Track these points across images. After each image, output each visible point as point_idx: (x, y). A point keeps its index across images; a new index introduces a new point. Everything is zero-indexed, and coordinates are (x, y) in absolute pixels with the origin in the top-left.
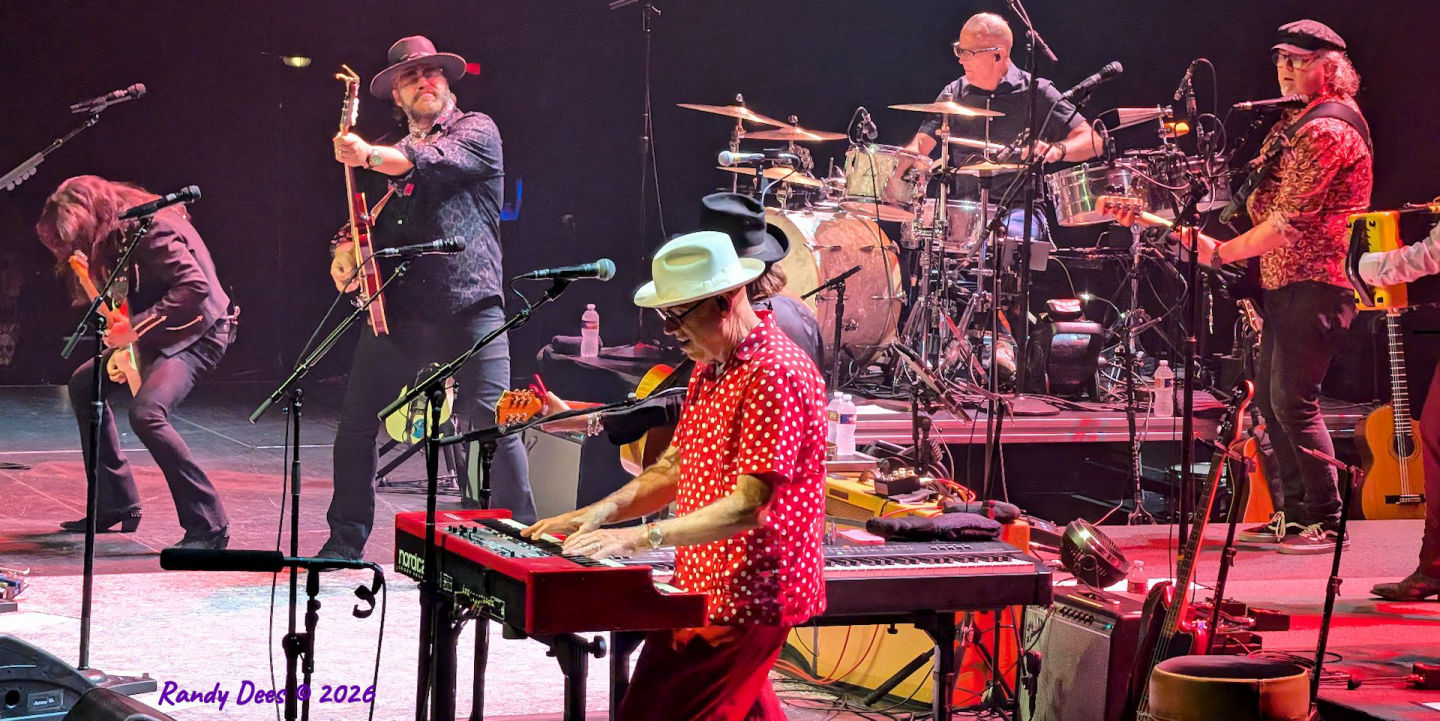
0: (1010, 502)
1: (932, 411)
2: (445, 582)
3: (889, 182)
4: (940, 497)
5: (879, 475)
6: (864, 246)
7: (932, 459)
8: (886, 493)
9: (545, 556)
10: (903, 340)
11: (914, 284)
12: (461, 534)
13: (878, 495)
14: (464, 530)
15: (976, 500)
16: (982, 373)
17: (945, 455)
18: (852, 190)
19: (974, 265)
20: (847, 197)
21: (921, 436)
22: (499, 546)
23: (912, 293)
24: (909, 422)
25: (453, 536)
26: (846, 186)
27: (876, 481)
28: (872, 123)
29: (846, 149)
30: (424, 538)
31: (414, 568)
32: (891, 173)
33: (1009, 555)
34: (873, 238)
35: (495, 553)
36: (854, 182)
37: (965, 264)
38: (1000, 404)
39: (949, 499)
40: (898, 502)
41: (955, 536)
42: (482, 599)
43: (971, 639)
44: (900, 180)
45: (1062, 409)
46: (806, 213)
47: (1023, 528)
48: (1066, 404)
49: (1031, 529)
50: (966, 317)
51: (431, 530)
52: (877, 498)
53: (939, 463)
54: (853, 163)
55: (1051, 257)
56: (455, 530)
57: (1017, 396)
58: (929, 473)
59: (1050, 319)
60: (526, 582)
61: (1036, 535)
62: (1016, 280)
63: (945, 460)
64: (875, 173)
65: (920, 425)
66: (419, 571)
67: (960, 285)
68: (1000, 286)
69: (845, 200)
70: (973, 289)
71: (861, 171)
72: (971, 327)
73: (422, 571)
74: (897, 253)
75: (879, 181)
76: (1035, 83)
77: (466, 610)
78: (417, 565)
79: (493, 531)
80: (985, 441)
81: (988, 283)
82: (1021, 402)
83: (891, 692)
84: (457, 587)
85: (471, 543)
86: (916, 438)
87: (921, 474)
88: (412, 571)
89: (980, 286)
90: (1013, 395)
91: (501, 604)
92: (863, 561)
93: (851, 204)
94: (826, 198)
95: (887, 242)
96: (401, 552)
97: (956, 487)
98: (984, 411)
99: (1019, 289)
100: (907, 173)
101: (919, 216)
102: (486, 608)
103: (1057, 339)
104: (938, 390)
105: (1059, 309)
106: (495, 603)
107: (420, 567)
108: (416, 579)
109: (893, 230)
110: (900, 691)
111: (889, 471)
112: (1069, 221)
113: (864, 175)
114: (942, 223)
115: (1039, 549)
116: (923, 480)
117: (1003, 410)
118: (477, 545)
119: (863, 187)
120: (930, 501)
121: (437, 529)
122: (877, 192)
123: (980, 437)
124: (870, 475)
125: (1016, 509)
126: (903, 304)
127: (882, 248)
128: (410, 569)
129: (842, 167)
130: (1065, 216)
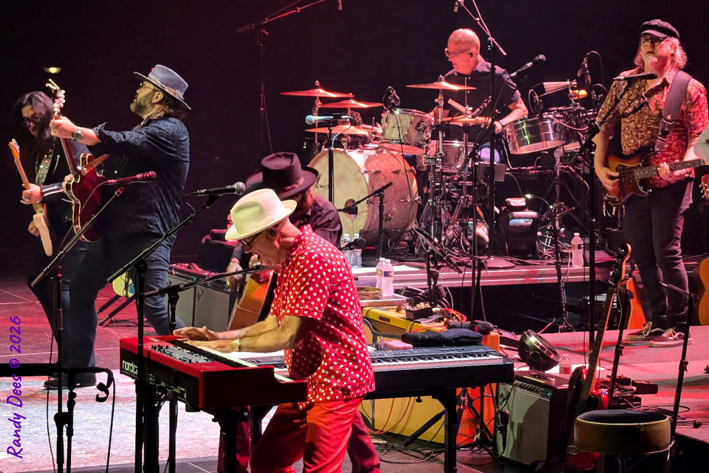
0: (487, 321)
1: (439, 268)
2: (151, 379)
3: (408, 131)
4: (445, 319)
5: (408, 308)
6: (395, 170)
7: (440, 297)
8: (413, 318)
9: (210, 361)
10: (420, 226)
11: (425, 192)
12: (159, 350)
13: (408, 319)
14: (161, 348)
15: (467, 321)
16: (468, 244)
17: (448, 294)
18: (386, 137)
19: (461, 179)
20: (383, 141)
21: (433, 283)
22: (181, 357)
23: (424, 197)
24: (424, 275)
25: (154, 351)
26: (382, 134)
27: (407, 311)
28: (397, 96)
29: (382, 112)
30: (137, 352)
31: (131, 371)
32: (409, 126)
33: (487, 352)
34: (400, 165)
35: (180, 361)
36: (387, 132)
37: (456, 179)
38: (479, 262)
39: (451, 321)
40: (420, 323)
41: (454, 342)
42: (173, 389)
43: (466, 404)
44: (414, 129)
45: (516, 264)
46: (359, 151)
47: (495, 337)
48: (519, 261)
49: (500, 337)
50: (457, 210)
51: (141, 348)
52: (408, 321)
53: (444, 299)
54: (386, 120)
55: (507, 173)
56: (155, 348)
57: (489, 257)
58: (438, 305)
59: (508, 211)
60: (199, 377)
61: (504, 340)
62: (486, 188)
63: (448, 297)
64: (400, 125)
65: (432, 276)
66: (135, 373)
67: (453, 191)
68: (477, 191)
69: (382, 143)
70: (461, 194)
71: (391, 125)
72: (460, 216)
73: (136, 373)
74: (414, 174)
75: (402, 130)
76: (493, 69)
77: (164, 395)
78: (133, 369)
79: (178, 348)
80: (471, 285)
81: (470, 190)
82: (493, 261)
83: (419, 438)
84: (158, 382)
85: (165, 355)
86: (429, 284)
87: (434, 306)
88: (131, 373)
89: (464, 191)
90: (487, 257)
91: (184, 391)
92: (401, 359)
93: (386, 145)
94: (371, 142)
95: (408, 167)
96: (124, 362)
97: (455, 313)
98: (470, 267)
99: (488, 193)
100: (419, 125)
101: (427, 151)
102: (175, 394)
103: (512, 222)
104: (441, 254)
105: (513, 204)
106: (181, 391)
107: (135, 371)
108: (133, 378)
109: (412, 160)
110: (425, 436)
111: (414, 305)
112: (517, 151)
113: (394, 127)
114: (440, 154)
115: (506, 349)
116: (434, 310)
117: (481, 266)
118: (169, 356)
119: (393, 135)
120: (439, 322)
121: (145, 347)
122: (401, 137)
123: (468, 283)
124: (403, 307)
125: (491, 325)
126: (419, 204)
127: (406, 171)
128: (129, 372)
129: (380, 123)
130: (514, 148)
